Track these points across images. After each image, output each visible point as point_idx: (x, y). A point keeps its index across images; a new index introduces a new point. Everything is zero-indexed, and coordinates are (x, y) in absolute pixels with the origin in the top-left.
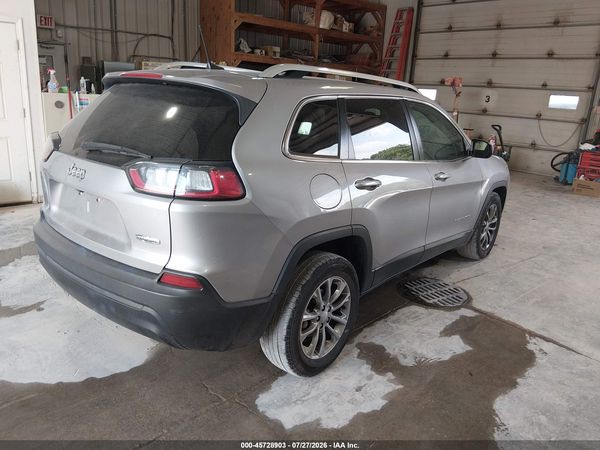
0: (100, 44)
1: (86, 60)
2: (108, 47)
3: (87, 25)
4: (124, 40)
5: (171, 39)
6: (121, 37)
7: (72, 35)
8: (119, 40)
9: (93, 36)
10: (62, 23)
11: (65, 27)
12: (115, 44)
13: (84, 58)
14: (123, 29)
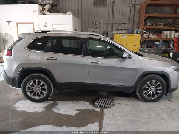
0: (108, 27)
1: (105, 31)
2: (110, 28)
3: (106, 23)
4: (115, 26)
5: (129, 24)
6: (114, 25)
7: (102, 26)
8: (114, 26)
9: (107, 25)
10: (100, 23)
11: (100, 24)
12: (112, 27)
13: (104, 31)
14: (115, 23)
